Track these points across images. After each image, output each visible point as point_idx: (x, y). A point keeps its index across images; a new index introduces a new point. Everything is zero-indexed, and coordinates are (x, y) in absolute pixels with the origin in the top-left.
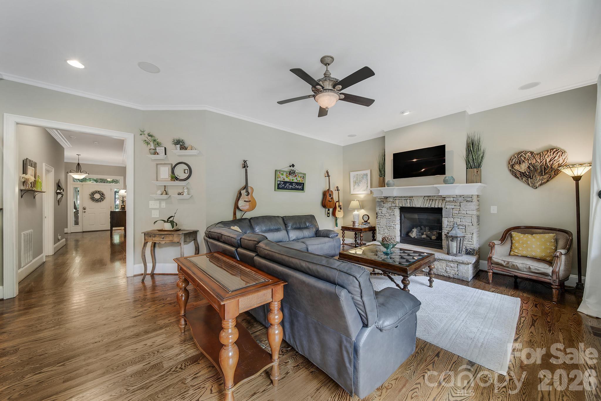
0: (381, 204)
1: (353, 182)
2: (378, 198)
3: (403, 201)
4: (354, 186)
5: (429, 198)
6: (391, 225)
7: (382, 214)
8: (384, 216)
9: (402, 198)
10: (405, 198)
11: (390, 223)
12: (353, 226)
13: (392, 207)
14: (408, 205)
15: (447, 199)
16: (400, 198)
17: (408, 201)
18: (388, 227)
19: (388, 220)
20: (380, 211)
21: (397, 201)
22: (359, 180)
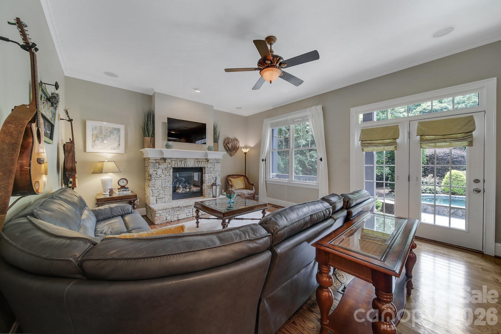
0: (156, 165)
1: (93, 135)
2: (153, 159)
3: (178, 162)
4: (94, 141)
5: (198, 160)
6: (167, 185)
7: (157, 176)
8: (160, 177)
9: (178, 160)
10: (180, 160)
11: (166, 183)
12: (110, 195)
13: (168, 168)
14: (183, 166)
15: (210, 161)
16: (176, 160)
17: (183, 162)
18: (164, 188)
19: (164, 180)
20: (154, 173)
21: (173, 163)
22: (104, 134)
